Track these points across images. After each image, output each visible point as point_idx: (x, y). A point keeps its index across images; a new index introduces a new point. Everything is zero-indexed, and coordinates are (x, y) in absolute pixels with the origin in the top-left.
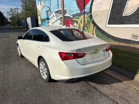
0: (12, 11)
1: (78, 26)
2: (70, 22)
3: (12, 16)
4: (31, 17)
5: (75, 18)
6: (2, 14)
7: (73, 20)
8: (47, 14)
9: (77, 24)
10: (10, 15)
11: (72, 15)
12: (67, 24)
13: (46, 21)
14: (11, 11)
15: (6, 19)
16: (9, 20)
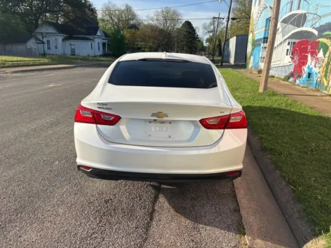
0: (214, 24)
1: (326, 60)
2: (309, 47)
3: (211, 34)
4: (237, 36)
5: (322, 37)
6: (194, 30)
7: (319, 42)
8: (266, 27)
9: (324, 54)
10: (209, 32)
11: (316, 29)
12: (301, 54)
13: (260, 45)
14: (211, 25)
15: (200, 41)
16: (204, 42)
